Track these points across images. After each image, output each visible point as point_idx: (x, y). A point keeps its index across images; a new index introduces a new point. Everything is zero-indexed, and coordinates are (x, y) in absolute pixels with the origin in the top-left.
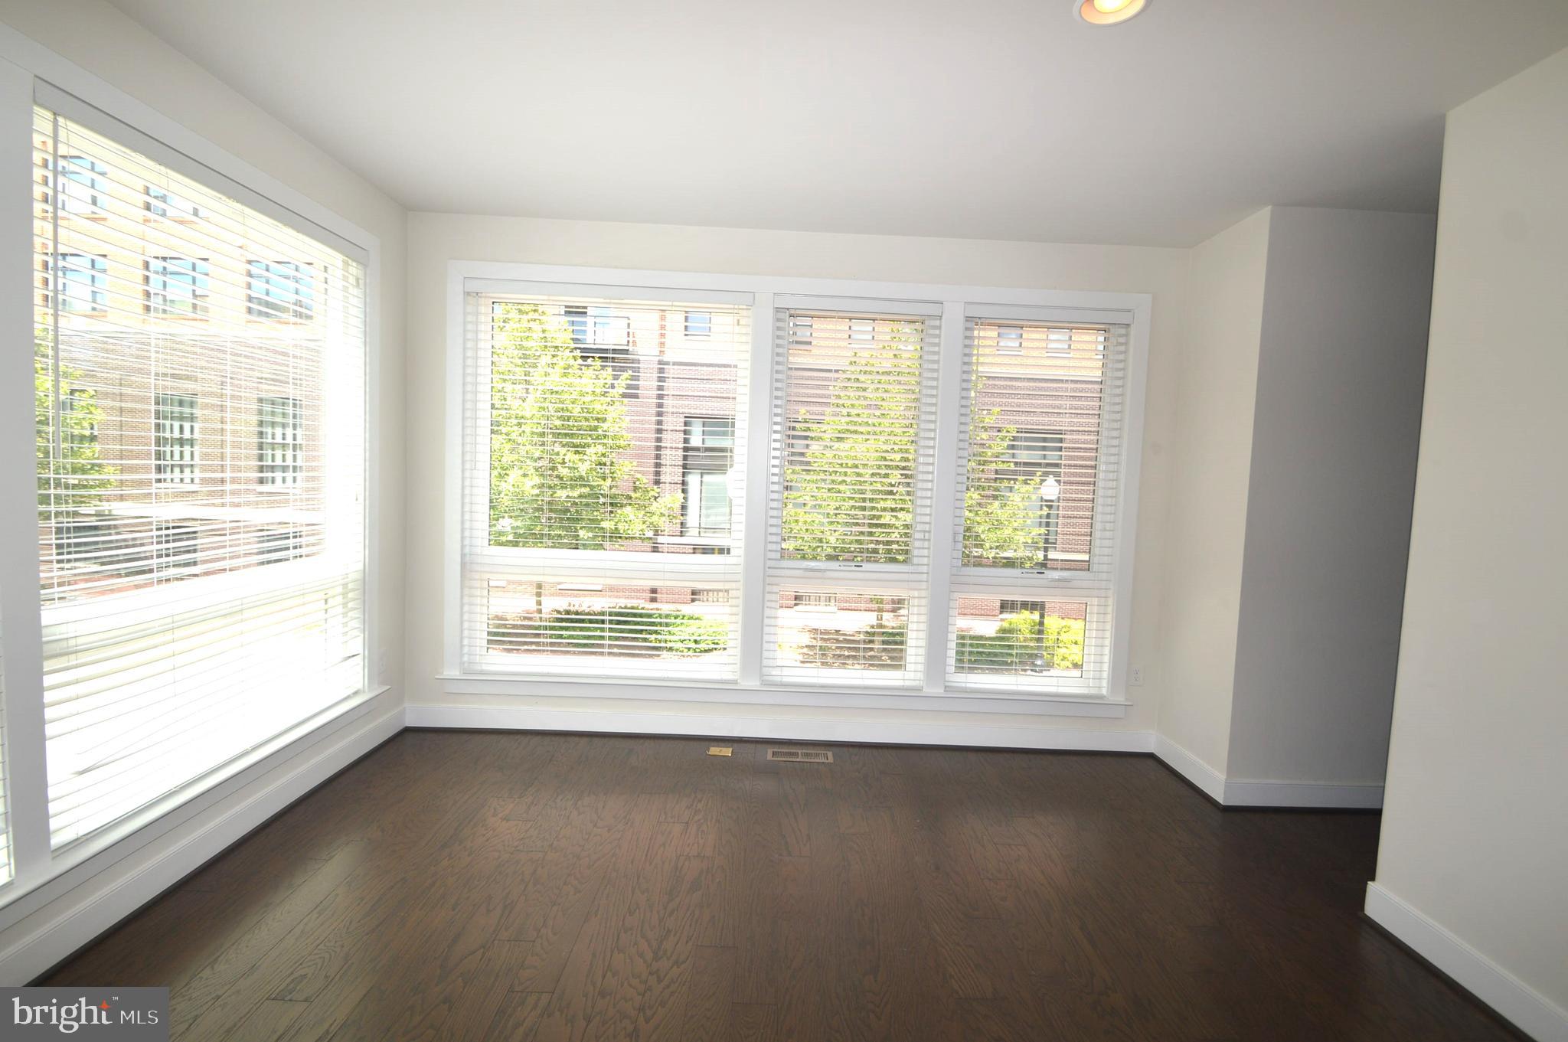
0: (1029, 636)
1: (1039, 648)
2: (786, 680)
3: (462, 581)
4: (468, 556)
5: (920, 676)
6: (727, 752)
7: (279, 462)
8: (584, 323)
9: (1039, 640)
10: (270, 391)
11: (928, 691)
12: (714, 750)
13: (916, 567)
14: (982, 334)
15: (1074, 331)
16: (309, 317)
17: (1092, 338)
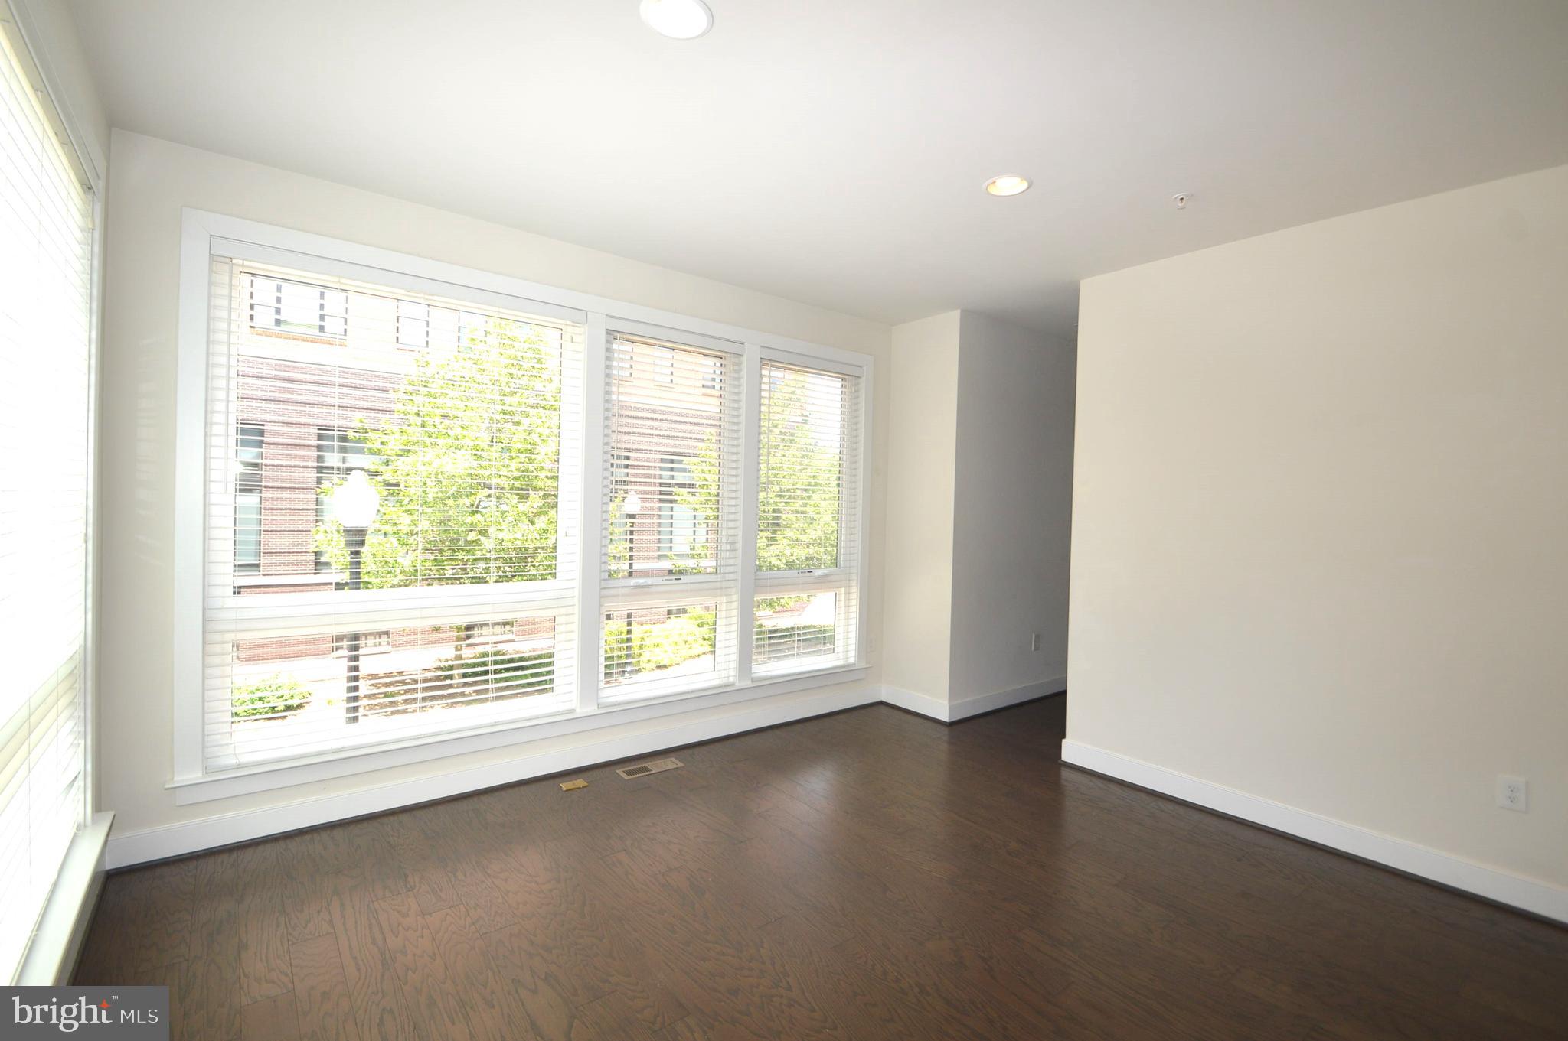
0: (615, 646)
1: (628, 656)
6: (580, 782)
9: (629, 648)
14: (622, 348)
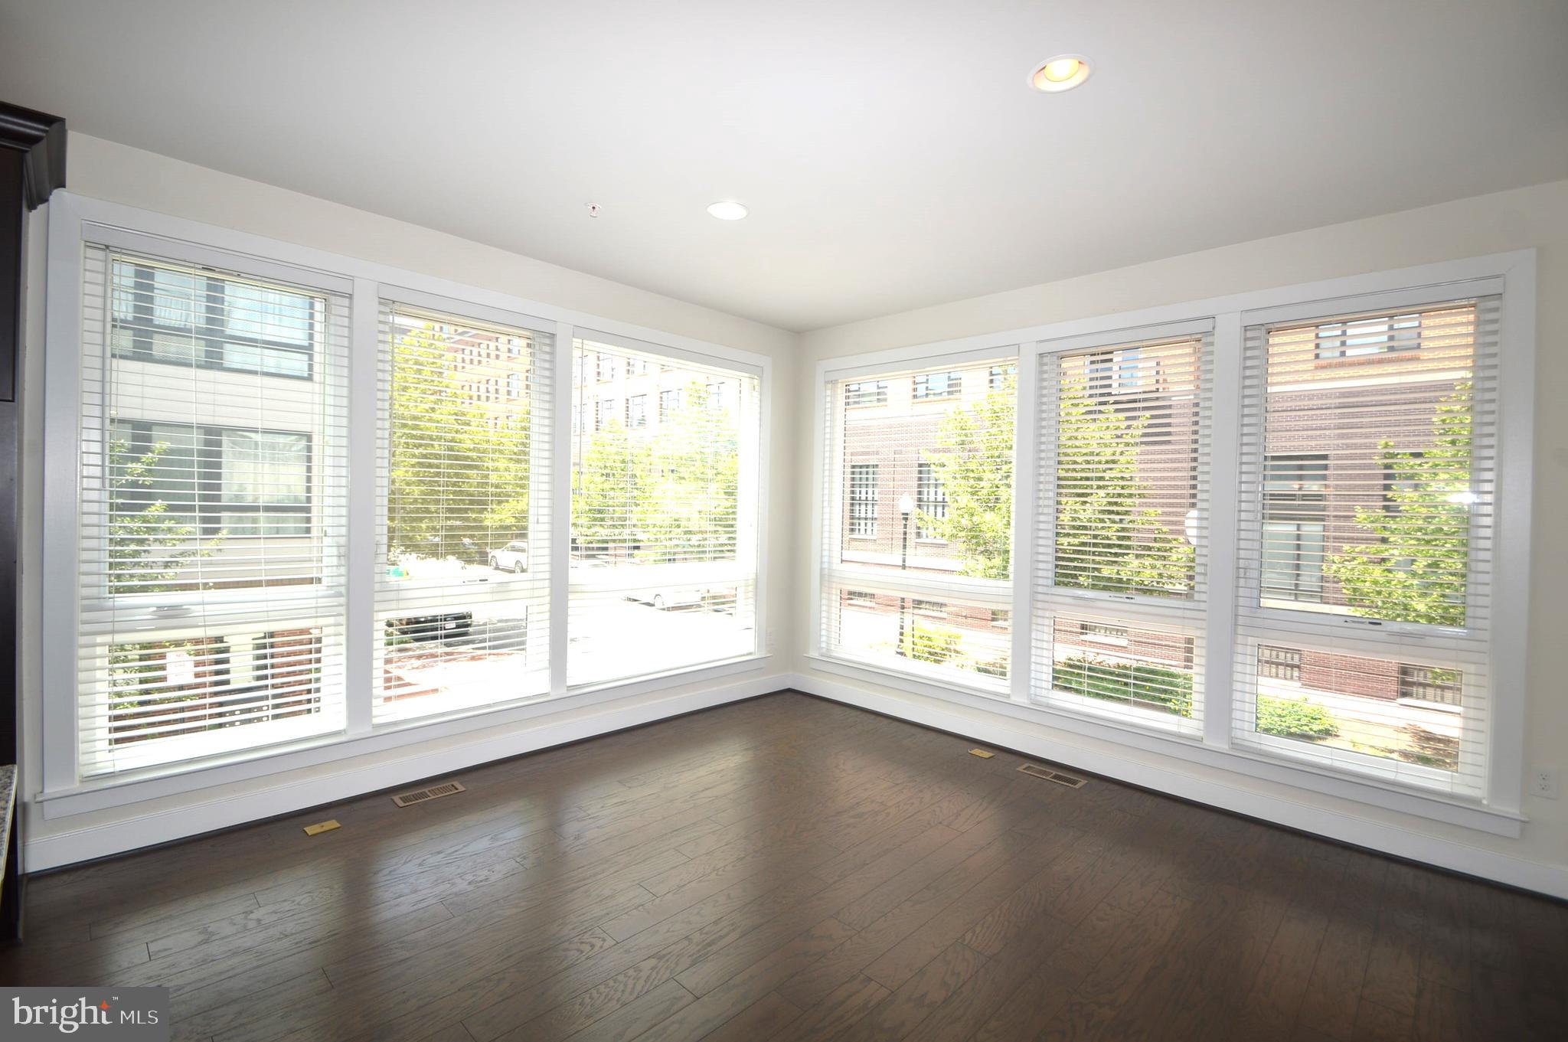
2: (1052, 702)
3: (821, 588)
4: (826, 570)
5: (1201, 725)
6: (986, 754)
7: (863, 515)
8: (1110, 369)
10: (859, 460)
11: (1209, 743)
12: (977, 751)
13: (1196, 604)
15: (1423, 314)
16: (885, 400)
17: (1463, 319)
